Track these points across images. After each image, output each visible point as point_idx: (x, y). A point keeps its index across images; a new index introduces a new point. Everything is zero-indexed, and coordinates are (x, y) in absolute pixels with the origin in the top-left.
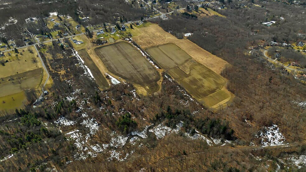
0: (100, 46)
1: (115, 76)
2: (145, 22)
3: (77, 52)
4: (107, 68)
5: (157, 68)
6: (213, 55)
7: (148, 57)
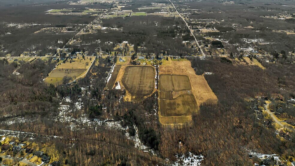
0: (133, 65)
1: (121, 84)
2: (183, 58)
3: (115, 66)
4: (123, 79)
5: (156, 88)
6: (212, 92)
7: (157, 79)
